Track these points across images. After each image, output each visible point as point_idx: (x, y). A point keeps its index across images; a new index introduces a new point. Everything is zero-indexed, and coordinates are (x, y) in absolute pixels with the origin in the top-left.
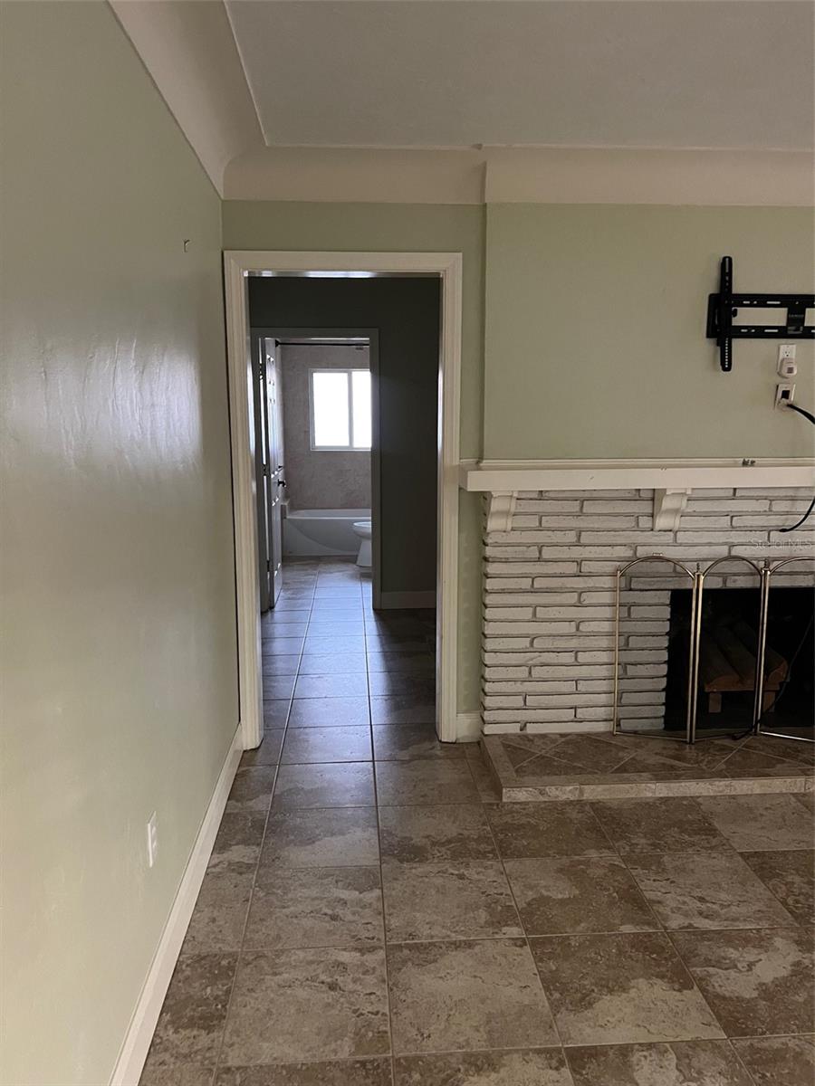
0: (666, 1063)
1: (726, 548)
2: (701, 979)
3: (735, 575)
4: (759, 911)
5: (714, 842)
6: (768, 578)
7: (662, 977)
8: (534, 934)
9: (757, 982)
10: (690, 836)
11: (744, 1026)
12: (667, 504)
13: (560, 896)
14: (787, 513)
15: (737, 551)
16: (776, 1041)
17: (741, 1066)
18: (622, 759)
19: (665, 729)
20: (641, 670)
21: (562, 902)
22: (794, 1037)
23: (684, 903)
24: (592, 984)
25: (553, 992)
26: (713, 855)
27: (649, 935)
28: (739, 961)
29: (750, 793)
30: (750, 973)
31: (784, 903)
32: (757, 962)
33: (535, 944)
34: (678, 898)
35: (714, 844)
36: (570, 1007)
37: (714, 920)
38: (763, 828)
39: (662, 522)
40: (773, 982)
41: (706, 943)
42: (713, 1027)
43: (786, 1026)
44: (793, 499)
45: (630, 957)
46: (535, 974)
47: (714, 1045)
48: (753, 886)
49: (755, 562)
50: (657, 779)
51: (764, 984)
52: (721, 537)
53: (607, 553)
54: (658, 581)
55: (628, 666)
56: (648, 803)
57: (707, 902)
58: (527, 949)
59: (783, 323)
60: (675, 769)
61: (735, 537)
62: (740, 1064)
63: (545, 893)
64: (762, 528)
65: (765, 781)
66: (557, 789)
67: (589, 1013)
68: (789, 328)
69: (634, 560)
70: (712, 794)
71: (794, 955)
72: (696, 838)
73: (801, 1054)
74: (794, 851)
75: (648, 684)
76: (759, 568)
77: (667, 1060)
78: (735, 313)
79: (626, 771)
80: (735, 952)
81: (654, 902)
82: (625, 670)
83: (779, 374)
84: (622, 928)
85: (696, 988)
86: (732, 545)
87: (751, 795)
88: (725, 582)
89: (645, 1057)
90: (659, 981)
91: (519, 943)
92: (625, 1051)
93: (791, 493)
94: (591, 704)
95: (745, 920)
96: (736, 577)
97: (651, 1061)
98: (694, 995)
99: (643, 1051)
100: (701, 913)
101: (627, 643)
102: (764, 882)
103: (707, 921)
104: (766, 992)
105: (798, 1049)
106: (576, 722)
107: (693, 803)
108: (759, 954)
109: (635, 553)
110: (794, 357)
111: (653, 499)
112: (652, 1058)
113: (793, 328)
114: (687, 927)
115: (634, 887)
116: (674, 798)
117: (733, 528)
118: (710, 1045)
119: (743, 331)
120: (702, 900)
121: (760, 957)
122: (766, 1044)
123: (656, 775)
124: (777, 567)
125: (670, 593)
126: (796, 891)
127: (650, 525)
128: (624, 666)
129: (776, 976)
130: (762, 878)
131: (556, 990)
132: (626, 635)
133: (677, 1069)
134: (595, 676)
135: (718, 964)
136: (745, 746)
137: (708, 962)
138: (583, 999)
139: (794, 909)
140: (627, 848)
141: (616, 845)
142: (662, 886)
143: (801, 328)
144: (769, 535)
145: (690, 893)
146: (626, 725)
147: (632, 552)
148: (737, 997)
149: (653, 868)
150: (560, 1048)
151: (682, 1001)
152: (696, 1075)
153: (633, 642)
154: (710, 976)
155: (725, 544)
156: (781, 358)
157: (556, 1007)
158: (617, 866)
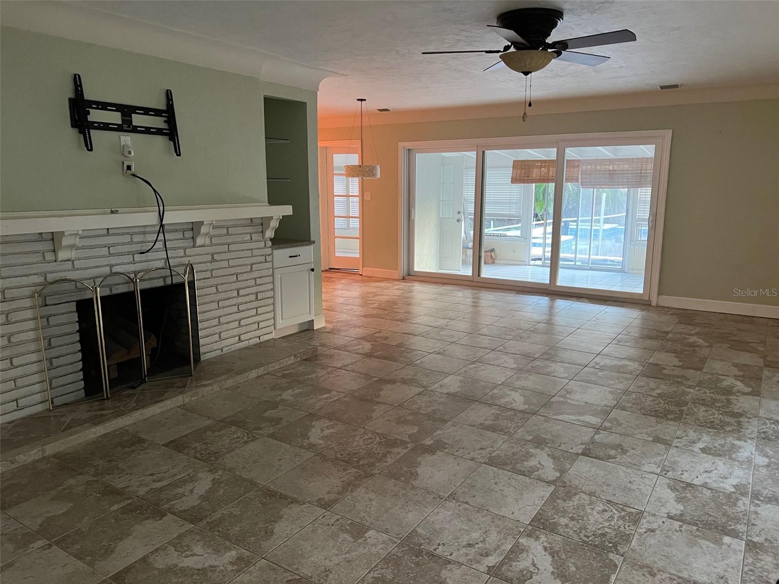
0: (169, 552)
1: (108, 268)
2: (169, 509)
3: (116, 285)
4: (185, 466)
5: (146, 445)
6: (138, 283)
7: (148, 518)
8: (54, 538)
9: (198, 496)
10: (129, 448)
11: (200, 517)
12: (65, 242)
13: (61, 512)
14: (142, 242)
15: (116, 269)
16: (217, 516)
17: (206, 533)
18: (65, 422)
19: (86, 396)
20: (62, 361)
21: (65, 514)
22: (225, 509)
23: (143, 480)
24: (107, 542)
25: (86, 558)
26: (148, 452)
27: (130, 504)
28: (185, 492)
29: (154, 414)
30: (193, 494)
31: (195, 457)
32: (194, 488)
33: (57, 543)
34: (138, 480)
35: (146, 446)
36: (100, 559)
37: (163, 481)
38: (169, 429)
39: (62, 255)
40: (205, 493)
41: (164, 492)
42: (185, 525)
43: (220, 507)
44: (144, 233)
45: (124, 519)
46: (68, 556)
47: (190, 532)
48: (176, 456)
49: (128, 275)
50: (95, 425)
51: (201, 495)
52: (104, 261)
53: (24, 281)
54: (66, 296)
55: (53, 360)
56: (93, 442)
57: (156, 474)
58: (55, 547)
59: (120, 122)
60: (105, 416)
61: (114, 260)
62: (205, 532)
63: (50, 515)
64: (129, 253)
65: (161, 404)
66: (24, 455)
67: (113, 556)
68: (124, 126)
69: (47, 284)
70: (132, 422)
71: (211, 477)
72: (134, 448)
73: (231, 513)
74: (190, 433)
75: (70, 369)
76: (132, 278)
77: (169, 550)
78: (88, 113)
79: (71, 428)
80: (182, 489)
81: (124, 488)
82: (51, 363)
83: (123, 155)
84: (112, 508)
85: (168, 514)
86: (111, 266)
87: (155, 415)
88: (111, 290)
89: (157, 556)
90: (147, 521)
91: (47, 547)
92: (144, 560)
93: (142, 230)
94: (28, 393)
95: (179, 474)
96: (118, 286)
97: (161, 556)
98: (170, 516)
99: (154, 554)
100: (154, 481)
101: (50, 344)
102: (181, 453)
103: (160, 483)
104: (204, 498)
105: (229, 513)
106: (18, 410)
107: (123, 431)
108: (193, 484)
109: (46, 279)
110: (130, 144)
111: (53, 240)
112: (161, 554)
113: (126, 126)
114: (150, 491)
115: (107, 486)
116: (109, 433)
117: (110, 255)
118: (188, 533)
119: (95, 125)
120: (152, 475)
121: (195, 485)
122: (214, 518)
123: (93, 423)
124: (142, 276)
125: (75, 303)
126: (199, 450)
127: (54, 258)
128: (50, 360)
129: (206, 489)
130: (180, 451)
131: (86, 556)
132: (48, 338)
133: (176, 551)
134: (28, 372)
135: (175, 497)
136: (142, 390)
137: (169, 500)
138: (107, 551)
139: (201, 458)
140: (93, 469)
141: (84, 471)
142: (126, 479)
143: (131, 126)
144: (133, 257)
145: (143, 474)
146: (57, 402)
147: (43, 278)
148: (191, 507)
149: (115, 472)
150: (106, 579)
151: (164, 523)
152: (187, 548)
153: (54, 342)
154: (174, 505)
155: (107, 265)
156: (122, 144)
157: (91, 564)
158: (91, 480)
